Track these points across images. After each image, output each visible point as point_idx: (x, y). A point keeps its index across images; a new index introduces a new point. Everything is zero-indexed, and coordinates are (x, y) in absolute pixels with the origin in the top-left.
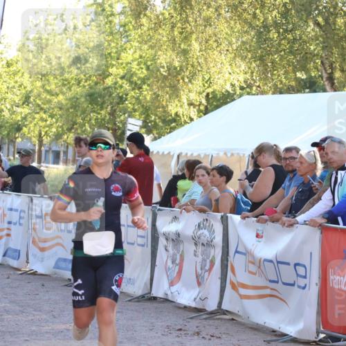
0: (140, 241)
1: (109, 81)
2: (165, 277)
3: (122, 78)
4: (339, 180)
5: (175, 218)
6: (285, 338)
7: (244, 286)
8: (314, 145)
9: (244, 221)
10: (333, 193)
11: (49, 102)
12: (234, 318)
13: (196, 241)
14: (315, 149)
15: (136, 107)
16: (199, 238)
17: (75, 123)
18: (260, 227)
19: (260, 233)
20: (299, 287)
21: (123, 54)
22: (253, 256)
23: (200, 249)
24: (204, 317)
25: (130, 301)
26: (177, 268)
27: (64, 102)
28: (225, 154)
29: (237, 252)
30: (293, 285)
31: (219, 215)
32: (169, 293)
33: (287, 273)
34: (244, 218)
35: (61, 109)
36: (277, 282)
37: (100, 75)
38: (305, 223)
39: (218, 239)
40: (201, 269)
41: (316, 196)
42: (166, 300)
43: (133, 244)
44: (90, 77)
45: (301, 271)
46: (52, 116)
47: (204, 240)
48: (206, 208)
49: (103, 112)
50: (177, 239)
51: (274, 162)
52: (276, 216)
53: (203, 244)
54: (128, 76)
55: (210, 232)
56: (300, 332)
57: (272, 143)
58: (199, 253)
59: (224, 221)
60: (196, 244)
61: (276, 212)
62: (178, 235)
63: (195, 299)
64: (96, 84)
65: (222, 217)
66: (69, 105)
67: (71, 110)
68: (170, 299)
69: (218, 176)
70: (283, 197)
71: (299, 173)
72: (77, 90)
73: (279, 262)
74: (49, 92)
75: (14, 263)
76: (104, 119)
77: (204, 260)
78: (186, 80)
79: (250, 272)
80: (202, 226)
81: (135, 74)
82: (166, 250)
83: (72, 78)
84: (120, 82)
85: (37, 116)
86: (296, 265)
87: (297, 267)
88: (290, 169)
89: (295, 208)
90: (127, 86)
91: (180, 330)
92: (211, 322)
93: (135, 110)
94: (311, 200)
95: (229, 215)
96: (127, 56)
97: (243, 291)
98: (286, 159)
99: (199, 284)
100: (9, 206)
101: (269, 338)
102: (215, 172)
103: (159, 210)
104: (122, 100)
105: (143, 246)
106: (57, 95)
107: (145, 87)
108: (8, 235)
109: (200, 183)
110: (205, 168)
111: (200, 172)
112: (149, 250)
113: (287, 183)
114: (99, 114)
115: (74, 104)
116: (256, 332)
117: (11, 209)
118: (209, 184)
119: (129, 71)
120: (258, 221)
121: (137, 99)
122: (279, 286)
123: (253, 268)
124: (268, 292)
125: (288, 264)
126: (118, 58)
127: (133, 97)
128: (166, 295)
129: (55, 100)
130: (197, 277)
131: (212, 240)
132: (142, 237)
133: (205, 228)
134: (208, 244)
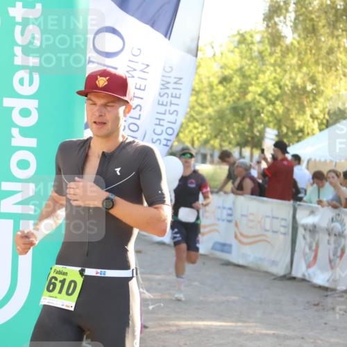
0: (282, 230)
1: (249, 97)
2: (303, 260)
3: (260, 95)
5: (312, 213)
11: (200, 113)
13: (329, 232)
15: (271, 119)
16: (332, 229)
17: (221, 131)
21: (261, 76)
23: (333, 238)
24: (336, 295)
25: (275, 279)
26: (313, 254)
27: (213, 114)
32: (306, 274)
35: (210, 119)
37: (241, 92)
40: (334, 255)
42: (303, 280)
43: (276, 232)
44: (234, 93)
46: (202, 124)
47: (336, 231)
49: (243, 123)
50: (313, 230)
53: (335, 235)
55: (341, 224)
58: (332, 242)
60: (329, 234)
62: (314, 226)
63: (328, 281)
64: (239, 99)
66: (217, 117)
67: (219, 120)
68: (307, 278)
72: (223, 104)
74: (202, 106)
76: (243, 128)
80: (334, 219)
81: (270, 92)
83: (220, 95)
84: (258, 98)
85: (191, 125)
90: (263, 102)
93: (269, 122)
96: (263, 78)
99: (332, 267)
104: (258, 113)
105: (285, 234)
106: (207, 107)
107: (278, 103)
111: (331, 174)
112: (289, 238)
114: (240, 124)
115: (221, 115)
119: (266, 88)
121: (272, 113)
126: (257, 78)
127: (268, 111)
128: (304, 275)
129: (206, 112)
130: (330, 261)
131: (343, 232)
132: (284, 227)
133: (337, 221)
134: (340, 235)
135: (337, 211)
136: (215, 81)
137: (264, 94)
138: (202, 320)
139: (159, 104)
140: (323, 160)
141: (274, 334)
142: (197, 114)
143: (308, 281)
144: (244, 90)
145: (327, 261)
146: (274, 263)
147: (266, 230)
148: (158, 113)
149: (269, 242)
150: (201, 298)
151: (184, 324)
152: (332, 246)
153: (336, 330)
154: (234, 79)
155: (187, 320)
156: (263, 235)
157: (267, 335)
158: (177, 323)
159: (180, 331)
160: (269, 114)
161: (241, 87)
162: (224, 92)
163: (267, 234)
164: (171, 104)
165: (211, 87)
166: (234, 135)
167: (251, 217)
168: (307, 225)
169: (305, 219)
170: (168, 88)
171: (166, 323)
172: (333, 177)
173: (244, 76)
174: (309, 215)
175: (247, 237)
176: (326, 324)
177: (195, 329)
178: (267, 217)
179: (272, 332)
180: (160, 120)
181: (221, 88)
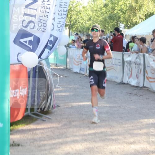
0: (119, 64)
1: (115, 12)
2: (127, 76)
3: (119, 10)
5: (129, 56)
7: (150, 78)
11: (98, 19)
12: (149, 89)
13: (135, 63)
15: (124, 20)
17: (106, 26)
18: (154, 57)
19: (154, 59)
21: (119, 3)
24: (139, 89)
25: (117, 84)
26: (130, 73)
27: (102, 19)
28: (149, 34)
29: (148, 66)
31: (142, 54)
34: (149, 55)
35: (101, 22)
37: (112, 10)
39: (142, 62)
40: (138, 73)
42: (128, 84)
43: (117, 65)
44: (110, 10)
47: (138, 63)
48: (138, 52)
49: (114, 22)
50: (130, 63)
53: (138, 64)
55: (140, 60)
59: (144, 56)
62: (130, 61)
63: (136, 83)
64: (112, 13)
65: (143, 55)
66: (103, 21)
67: (104, 22)
72: (106, 15)
74: (98, 16)
75: (83, 73)
76: (114, 25)
77: (138, 70)
78: (138, 10)
79: (152, 73)
82: (127, 67)
83: (104, 12)
84: (119, 12)
90: (121, 13)
91: (130, 93)
92: (141, 91)
93: (123, 21)
95: (145, 54)
96: (120, 3)
97: (150, 80)
99: (137, 78)
103: (124, 53)
104: (119, 18)
105: (120, 65)
106: (100, 17)
107: (126, 13)
108: (81, 63)
109: (136, 43)
110: (138, 38)
111: (136, 40)
112: (122, 67)
114: (113, 23)
115: (105, 20)
118: (139, 44)
119: (121, 8)
121: (124, 17)
128: (128, 82)
129: (99, 19)
130: (137, 75)
132: (120, 62)
133: (138, 58)
134: (139, 64)
136: (102, 6)
137: (121, 10)
138: (83, 102)
139: (58, 15)
140: (140, 35)
141: (109, 106)
142: (96, 20)
143: (129, 84)
144: (113, 9)
146: (117, 78)
147: (113, 64)
148: (58, 19)
149: (114, 69)
150: (85, 94)
151: (75, 104)
152: (137, 69)
153: (135, 103)
154: (109, 5)
155: (76, 102)
157: (107, 106)
159: (72, 107)
160: (123, 18)
161: (112, 8)
162: (106, 10)
163: (114, 66)
164: (63, 14)
165: (101, 9)
166: (111, 27)
169: (127, 59)
170: (62, 8)
171: (68, 104)
172: (137, 41)
173: (113, 3)
177: (78, 106)
178: (114, 59)
179: (108, 105)
180: (59, 21)
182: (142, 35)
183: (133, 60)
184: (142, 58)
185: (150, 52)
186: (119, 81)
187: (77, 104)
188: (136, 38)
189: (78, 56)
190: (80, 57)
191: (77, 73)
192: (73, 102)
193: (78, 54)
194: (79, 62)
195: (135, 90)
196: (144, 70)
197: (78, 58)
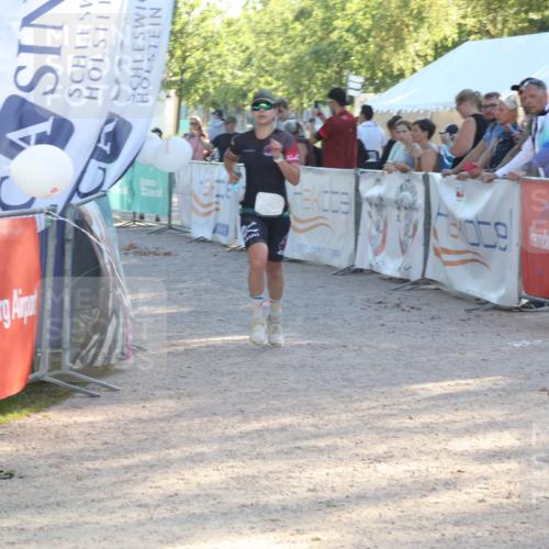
0: (344, 208)
1: (334, 36)
2: (369, 246)
3: (348, 31)
4: (539, 127)
5: (378, 181)
6: (487, 306)
8: (514, 88)
9: (445, 180)
10: (533, 140)
11: (274, 63)
12: (440, 288)
13: (399, 205)
14: (515, 93)
15: (362, 63)
16: (402, 200)
17: (301, 85)
18: (460, 184)
19: (460, 191)
20: (500, 248)
21: (348, 5)
22: (454, 218)
23: (403, 212)
24: (409, 287)
25: (335, 274)
26: (381, 235)
27: (287, 61)
28: (445, 107)
30: (494, 247)
31: (420, 174)
32: (374, 264)
33: (488, 234)
34: (444, 176)
35: (286, 69)
36: (477, 245)
37: (324, 30)
38: (504, 177)
39: (421, 201)
40: (405, 235)
41: (516, 147)
42: (372, 272)
43: (337, 212)
44: (315, 32)
45: (502, 230)
46: (278, 79)
47: (406, 203)
48: (408, 167)
49: (329, 71)
50: (379, 204)
51: (475, 111)
52: (476, 171)
53: (406, 208)
54: (353, 28)
55: (412, 193)
56: (502, 298)
57: (474, 90)
58: (402, 218)
59: (426, 179)
60: (399, 208)
61: (475, 166)
62: (381, 199)
63: (399, 269)
64: (322, 39)
65: (424, 176)
66: (293, 66)
67: (296, 71)
68: (375, 269)
69: (419, 130)
70: (485, 149)
71: (499, 122)
72: (302, 48)
73: (480, 223)
74: (272, 51)
75: (223, 240)
76: (329, 79)
77: (407, 225)
78: (411, 29)
80: (404, 187)
81: (359, 26)
82: (371, 217)
83: (297, 36)
84: (345, 35)
85: (262, 80)
86: (497, 224)
87: (499, 227)
88: (491, 117)
89: (495, 161)
90: (352, 40)
91: (380, 303)
92: (414, 293)
93: (361, 67)
94: (511, 152)
95: (430, 173)
96: (352, 6)
98: (486, 106)
99: (403, 252)
100: (216, 177)
101: (471, 307)
102: (417, 126)
104: (347, 55)
105: (346, 213)
106: (282, 55)
107: (370, 39)
108: (217, 210)
110: (406, 123)
111: (401, 128)
112: (352, 217)
113: (488, 134)
114: (325, 73)
115: (299, 63)
116: (460, 302)
117: (218, 181)
118: (411, 140)
119: (354, 23)
120: (458, 178)
121: (363, 54)
122: (481, 250)
123: (454, 231)
124: (469, 256)
125: (488, 224)
126: (343, 10)
127: (358, 52)
128: (371, 265)
129: (280, 60)
130: (402, 243)
131: (414, 204)
132: (346, 203)
133: (407, 189)
134: (411, 208)
135: (406, 176)
136: (291, 17)
137: (353, 30)
138: (223, 334)
140: (415, 111)
141: (309, 344)
142: (268, 66)
143: (377, 273)
144: (327, 26)
145: (398, 244)
146: (336, 253)
149: (328, 226)
150: (230, 307)
151: (196, 342)
152: (403, 223)
153: (394, 332)
154: (314, 13)
155: (200, 336)
156: (321, 217)
157: (301, 346)
158: (187, 341)
159: (187, 352)
160: (359, 56)
161: (323, 22)
162: (303, 31)
165: (285, 25)
166: (317, 86)
167: (306, 195)
168: (372, 198)
173: (327, 7)
174: (374, 185)
175: (302, 222)
176: (383, 325)
177: (208, 347)
178: (326, 192)
179: (305, 342)
181: (299, 27)
182: (422, 112)
183: (392, 195)
184: (420, 188)
185: (446, 167)
186: (341, 262)
187: (204, 340)
188: (401, 123)
189: (208, 184)
190: (212, 188)
191: (202, 241)
192: (191, 336)
193: (208, 180)
194: (210, 205)
195: (395, 290)
196: (425, 224)
197: (206, 191)
